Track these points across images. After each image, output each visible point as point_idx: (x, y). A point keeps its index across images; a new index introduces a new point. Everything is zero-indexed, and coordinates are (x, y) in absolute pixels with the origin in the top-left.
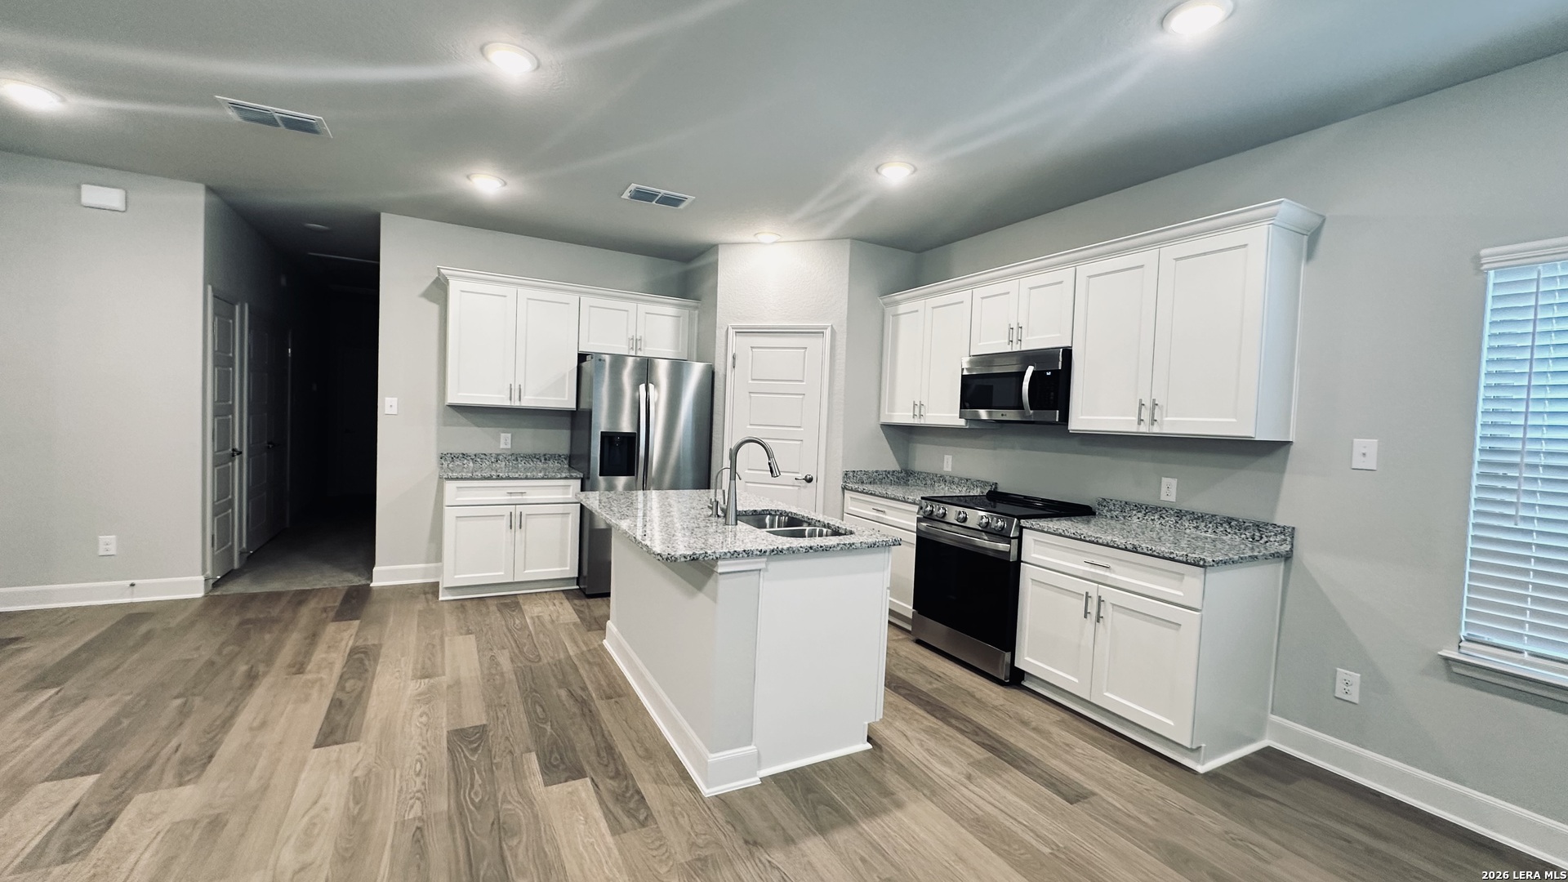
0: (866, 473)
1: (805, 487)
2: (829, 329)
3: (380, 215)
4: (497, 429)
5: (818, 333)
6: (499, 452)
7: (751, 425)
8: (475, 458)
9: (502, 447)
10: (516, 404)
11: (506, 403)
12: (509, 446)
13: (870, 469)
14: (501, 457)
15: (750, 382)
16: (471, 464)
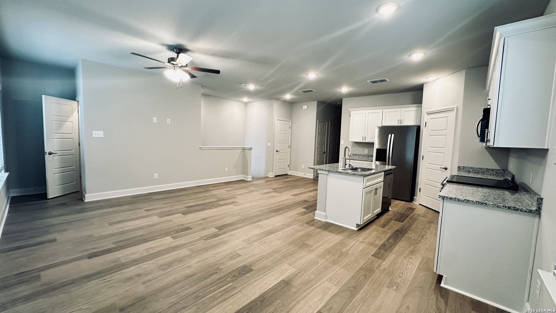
0: (471, 168)
1: (445, 171)
2: (456, 108)
3: (342, 99)
4: (364, 148)
5: (451, 110)
6: (365, 154)
7: (430, 147)
8: (359, 155)
9: (365, 153)
10: (364, 141)
11: (362, 141)
12: (367, 153)
13: (476, 167)
14: (365, 156)
15: (430, 131)
16: (358, 157)
